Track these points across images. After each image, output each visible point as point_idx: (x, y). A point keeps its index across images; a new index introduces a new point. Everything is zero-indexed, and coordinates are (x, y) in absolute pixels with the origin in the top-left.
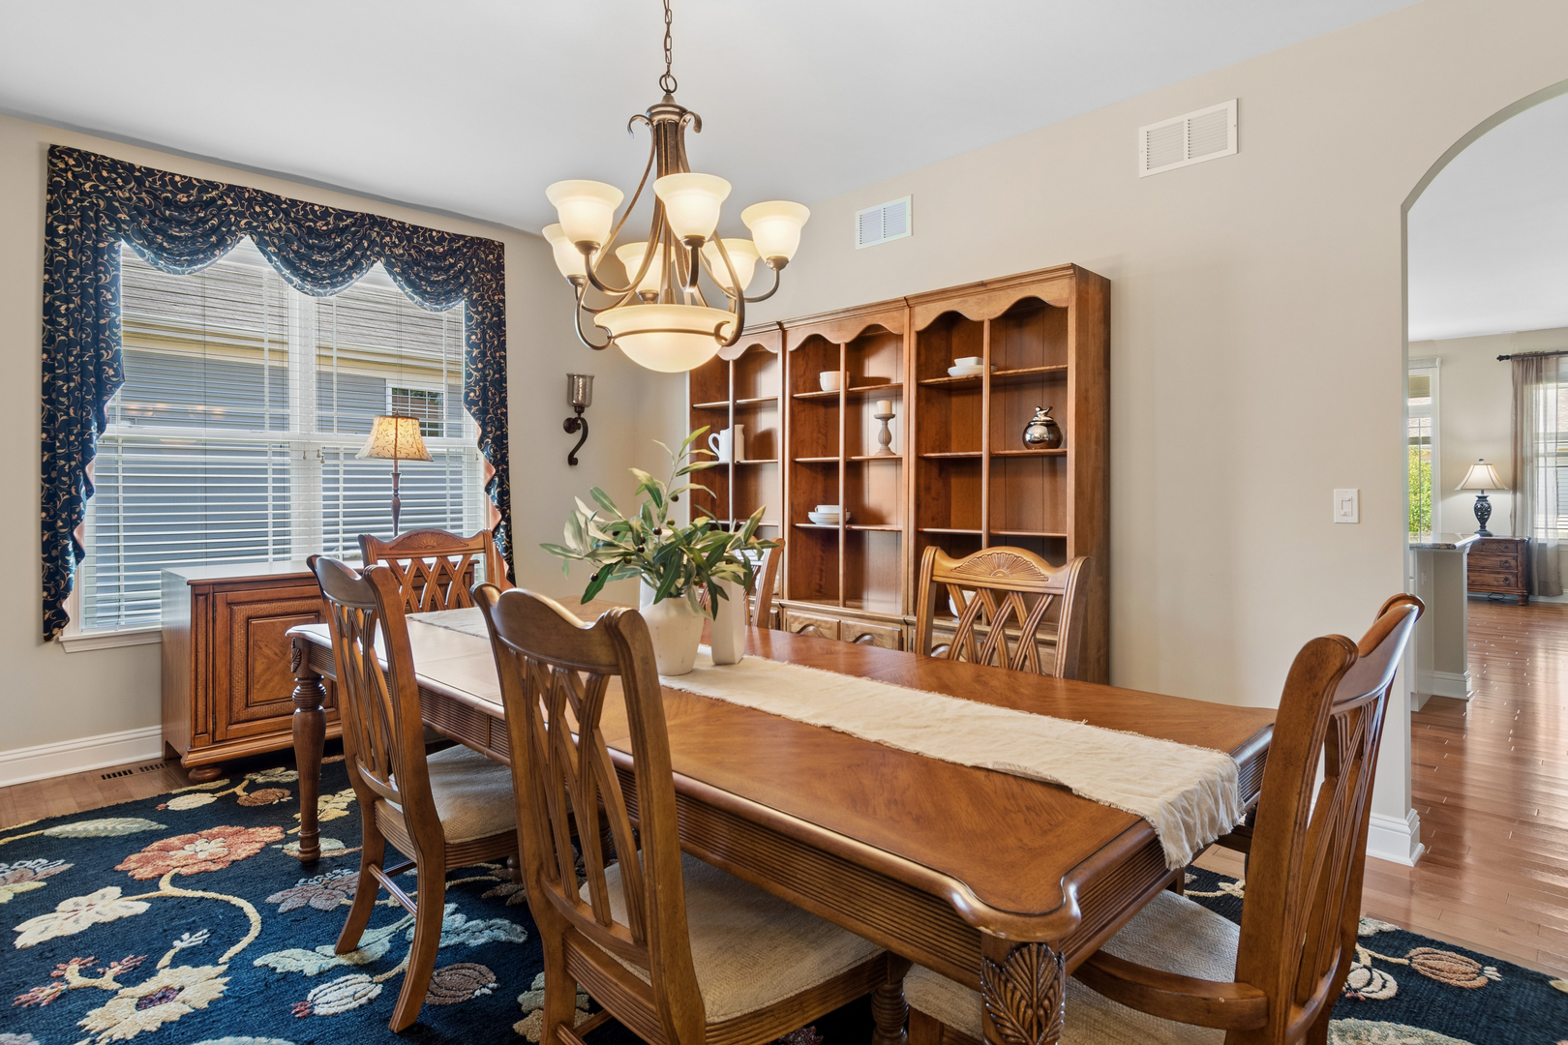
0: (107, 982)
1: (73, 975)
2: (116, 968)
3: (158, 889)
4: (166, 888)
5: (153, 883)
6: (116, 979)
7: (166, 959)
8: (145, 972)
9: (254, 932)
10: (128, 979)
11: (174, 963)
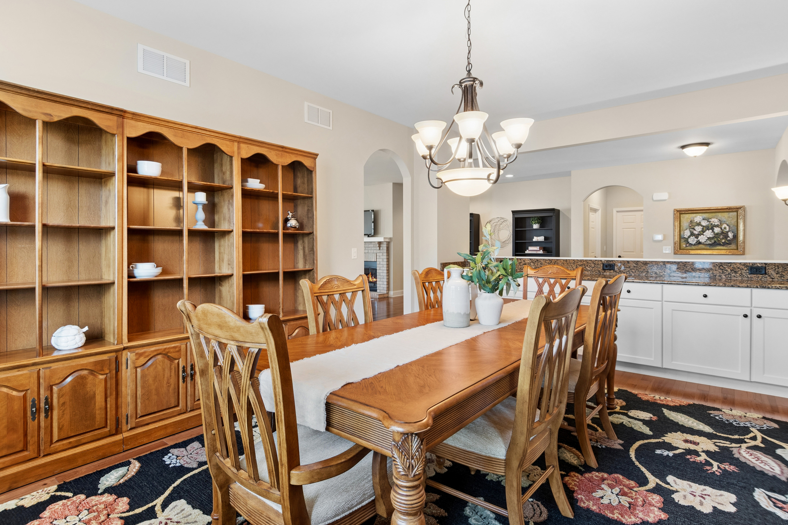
0: (703, 457)
1: (715, 467)
2: (698, 459)
3: (657, 484)
4: (653, 481)
5: (657, 490)
6: (699, 456)
7: (677, 452)
8: (689, 452)
9: (638, 444)
10: (696, 453)
11: (677, 448)
